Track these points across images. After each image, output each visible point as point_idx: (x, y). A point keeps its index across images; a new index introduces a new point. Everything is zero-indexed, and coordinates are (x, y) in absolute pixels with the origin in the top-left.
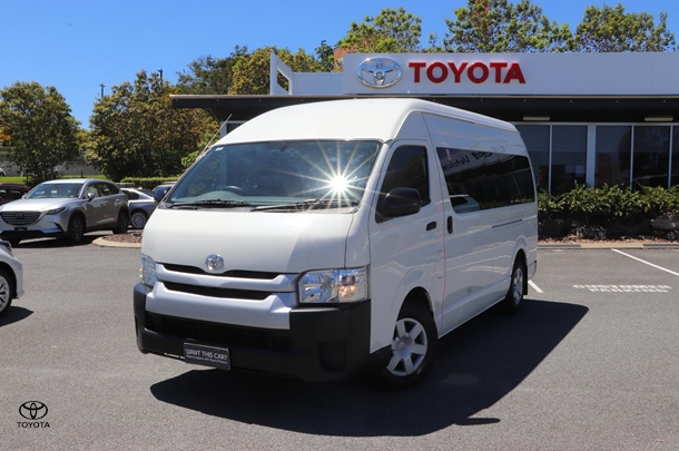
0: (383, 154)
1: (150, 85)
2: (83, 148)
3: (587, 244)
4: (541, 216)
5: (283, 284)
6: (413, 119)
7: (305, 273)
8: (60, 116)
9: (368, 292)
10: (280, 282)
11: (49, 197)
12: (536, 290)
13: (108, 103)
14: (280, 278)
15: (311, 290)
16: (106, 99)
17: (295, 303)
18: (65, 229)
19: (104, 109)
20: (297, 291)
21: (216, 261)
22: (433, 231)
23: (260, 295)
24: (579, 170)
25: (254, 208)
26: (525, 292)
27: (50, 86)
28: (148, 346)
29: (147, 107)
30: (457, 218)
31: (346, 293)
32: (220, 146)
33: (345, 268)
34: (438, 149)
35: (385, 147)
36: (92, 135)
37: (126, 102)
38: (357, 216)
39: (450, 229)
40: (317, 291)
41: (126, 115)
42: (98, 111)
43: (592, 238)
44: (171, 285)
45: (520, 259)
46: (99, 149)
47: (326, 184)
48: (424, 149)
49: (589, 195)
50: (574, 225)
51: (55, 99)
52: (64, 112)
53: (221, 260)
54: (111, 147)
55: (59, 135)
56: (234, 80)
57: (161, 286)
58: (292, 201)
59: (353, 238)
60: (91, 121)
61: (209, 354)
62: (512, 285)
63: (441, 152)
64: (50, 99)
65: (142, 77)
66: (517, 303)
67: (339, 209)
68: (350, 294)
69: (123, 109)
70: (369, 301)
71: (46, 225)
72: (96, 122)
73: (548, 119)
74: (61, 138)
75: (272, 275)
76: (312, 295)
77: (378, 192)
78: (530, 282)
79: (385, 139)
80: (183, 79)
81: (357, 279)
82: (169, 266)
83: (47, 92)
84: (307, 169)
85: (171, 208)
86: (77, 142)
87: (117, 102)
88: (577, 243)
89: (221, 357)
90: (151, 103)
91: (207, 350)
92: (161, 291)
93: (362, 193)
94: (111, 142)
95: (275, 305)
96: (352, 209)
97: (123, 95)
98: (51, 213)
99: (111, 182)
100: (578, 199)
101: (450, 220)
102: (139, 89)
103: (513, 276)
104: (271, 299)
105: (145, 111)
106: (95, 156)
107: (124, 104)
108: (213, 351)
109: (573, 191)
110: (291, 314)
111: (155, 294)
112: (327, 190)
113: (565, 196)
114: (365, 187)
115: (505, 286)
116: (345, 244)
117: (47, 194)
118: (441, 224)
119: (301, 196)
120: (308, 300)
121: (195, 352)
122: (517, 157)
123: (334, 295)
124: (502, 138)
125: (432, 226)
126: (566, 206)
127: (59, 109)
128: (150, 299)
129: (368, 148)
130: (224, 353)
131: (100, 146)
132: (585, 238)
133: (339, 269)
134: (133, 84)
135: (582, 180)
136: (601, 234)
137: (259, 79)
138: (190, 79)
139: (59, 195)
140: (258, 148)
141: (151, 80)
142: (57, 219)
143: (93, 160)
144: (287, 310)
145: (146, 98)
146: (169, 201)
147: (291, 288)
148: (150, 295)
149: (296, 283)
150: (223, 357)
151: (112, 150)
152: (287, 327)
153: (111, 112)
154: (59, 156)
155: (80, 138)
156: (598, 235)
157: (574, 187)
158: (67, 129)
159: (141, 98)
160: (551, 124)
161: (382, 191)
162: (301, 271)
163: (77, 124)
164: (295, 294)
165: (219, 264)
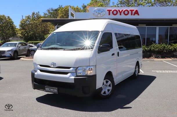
1: (36, 16)
2: (17, 33)
4: (143, 52)
5: (72, 70)
6: (108, 25)
7: (78, 67)
9: (96, 73)
12: (142, 72)
13: (24, 21)
14: (71, 69)
15: (80, 72)
16: (24, 20)
17: (75, 75)
18: (12, 55)
19: (23, 22)
20: (76, 72)
21: (54, 64)
22: (113, 56)
23: (66, 73)
24: (154, 39)
25: (64, 49)
26: (139, 73)
27: (8, 16)
28: (35, 87)
29: (35, 22)
30: (120, 52)
31: (90, 73)
32: (55, 33)
33: (89, 66)
34: (115, 33)
35: (100, 33)
36: (20, 30)
37: (29, 21)
38: (93, 52)
39: (118, 55)
40: (82, 72)
41: (29, 24)
42: (21, 23)
43: (157, 58)
45: (138, 64)
46: (22, 34)
47: (84, 43)
48: (111, 33)
49: (157, 46)
50: (152, 54)
51: (9, 19)
52: (12, 23)
53: (55, 64)
54: (25, 33)
56: (59, 14)
57: (39, 71)
58: (75, 47)
59: (91, 58)
60: (19, 26)
61: (52, 89)
62: (135, 71)
63: (116, 34)
65: (33, 14)
66: (137, 76)
67: (88, 50)
68: (91, 73)
70: (96, 75)
71: (7, 54)
72: (21, 26)
73: (145, 25)
74: (11, 30)
75: (69, 68)
77: (98, 45)
78: (140, 70)
80: (45, 14)
81: (93, 69)
82: (41, 66)
83: (7, 18)
84: (79, 38)
85: (41, 49)
87: (26, 21)
88: (153, 59)
89: (55, 90)
90: (36, 21)
91: (51, 88)
93: (94, 46)
95: (70, 76)
96: (91, 50)
97: (28, 18)
99: (25, 42)
100: (153, 47)
101: (118, 53)
102: (33, 17)
103: (136, 68)
104: (69, 74)
105: (34, 23)
106: (21, 35)
107: (28, 21)
108: (53, 89)
110: (75, 79)
112: (84, 45)
113: (150, 46)
114: (95, 44)
115: (133, 71)
117: (7, 46)
118: (116, 54)
119: (77, 46)
120: (79, 75)
121: (48, 89)
122: (137, 35)
123: (86, 73)
124: (133, 30)
125: (113, 54)
126: (150, 49)
127: (10, 22)
128: (36, 74)
129: (96, 33)
131: (22, 33)
132: (155, 58)
133: (88, 66)
134: (31, 16)
135: (155, 42)
136: (160, 57)
137: (66, 14)
138: (47, 14)
139: (11, 46)
140: (65, 33)
141: (36, 14)
142: (10, 53)
143: (20, 36)
144: (73, 77)
145: (35, 19)
146: (41, 48)
147: (74, 71)
148: (36, 73)
149: (76, 70)
150: (56, 90)
151: (25, 34)
152: (73, 82)
153: (25, 23)
154: (11, 35)
155: (16, 31)
156: (159, 57)
157: (152, 44)
158: (13, 28)
159: (33, 19)
160: (146, 27)
161: (99, 45)
162: (77, 67)
163: (16, 26)
164: (75, 73)
165: (55, 65)
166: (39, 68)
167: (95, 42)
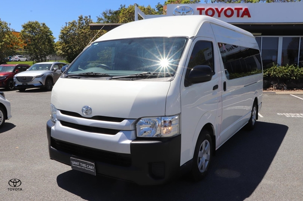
0: (189, 46)
1: (84, 22)
2: (56, 49)
3: (278, 92)
5: (127, 125)
6: (205, 26)
7: (140, 119)
8: (47, 36)
9: (180, 130)
10: (124, 124)
11: (37, 70)
12: (261, 117)
13: (67, 29)
14: (125, 122)
15: (144, 129)
16: (66, 28)
17: (134, 138)
18: (44, 84)
19: (65, 32)
20: (135, 130)
21: (88, 110)
22: (216, 90)
23: (113, 132)
24: (274, 58)
25: (111, 78)
26: (257, 118)
27: (43, 23)
28: (53, 156)
29: (83, 30)
30: (228, 82)
31: (167, 132)
33: (165, 116)
34: (219, 43)
35: (190, 41)
36: (60, 43)
37: (74, 29)
38: (173, 82)
39: (225, 89)
40: (148, 130)
41: (75, 34)
42: (62, 33)
43: (280, 89)
44: (64, 123)
45: (256, 103)
46: (63, 49)
47: (157, 63)
48: (212, 43)
49: (280, 69)
50: (272, 83)
51: (45, 28)
52: (49, 34)
53: (91, 109)
54: (68, 48)
55: (47, 43)
56: (120, 19)
57: (58, 123)
58: (138, 73)
59: (170, 97)
60: (60, 37)
61: (84, 165)
62: (252, 115)
63: (220, 45)
64: (43, 28)
65: (81, 18)
66: (253, 124)
67: (165, 79)
68: (169, 131)
69: (73, 32)
70: (181, 135)
71: (36, 82)
72: (62, 38)
73: (261, 34)
74: (47, 45)
75: (120, 120)
76: (145, 132)
77: (186, 67)
78: (259, 114)
79: (190, 36)
80: (100, 19)
81: (173, 123)
82: (63, 112)
83: (41, 25)
85: (67, 77)
86: (54, 46)
87: (70, 29)
88: (274, 91)
89: (89, 167)
90: (84, 29)
91: (83, 163)
92: (59, 126)
93: (176, 68)
94: (68, 46)
95: (122, 139)
96: (169, 78)
97: (73, 26)
98: (37, 77)
100: (274, 71)
101: (225, 84)
102: (79, 23)
103: (252, 111)
104: (120, 134)
105: (82, 33)
106: (61, 52)
107: (73, 30)
108: (86, 164)
109: (272, 67)
110: (131, 145)
111: (55, 127)
112: (158, 66)
113: (268, 70)
114: (178, 65)
115: (249, 116)
116: (165, 101)
117: (37, 68)
118: (221, 87)
119: (140, 70)
120: (144, 135)
121: (76, 163)
122: (250, 49)
123: (158, 133)
125: (216, 87)
126: (269, 74)
127: (46, 32)
128: (53, 130)
129: (180, 42)
130: (92, 165)
131: (63, 48)
132: (277, 89)
133: (161, 116)
134: (77, 21)
135: (276, 64)
136: (285, 87)
137: (130, 18)
138: (102, 19)
139: (42, 69)
141: (85, 19)
142: (40, 79)
143: (60, 54)
144: (128, 142)
145: (83, 27)
147: (131, 128)
148: (53, 128)
149: (135, 124)
150: (91, 167)
151: (68, 50)
152: (129, 152)
153: (68, 33)
154: (47, 52)
155: (55, 45)
156: (283, 88)
157: (272, 66)
158: (50, 41)
159: (81, 27)
160: (262, 36)
161: (188, 67)
162: (138, 118)
163: (54, 39)
164: (133, 132)
165: (89, 112)
166: (59, 116)
167: (179, 61)
